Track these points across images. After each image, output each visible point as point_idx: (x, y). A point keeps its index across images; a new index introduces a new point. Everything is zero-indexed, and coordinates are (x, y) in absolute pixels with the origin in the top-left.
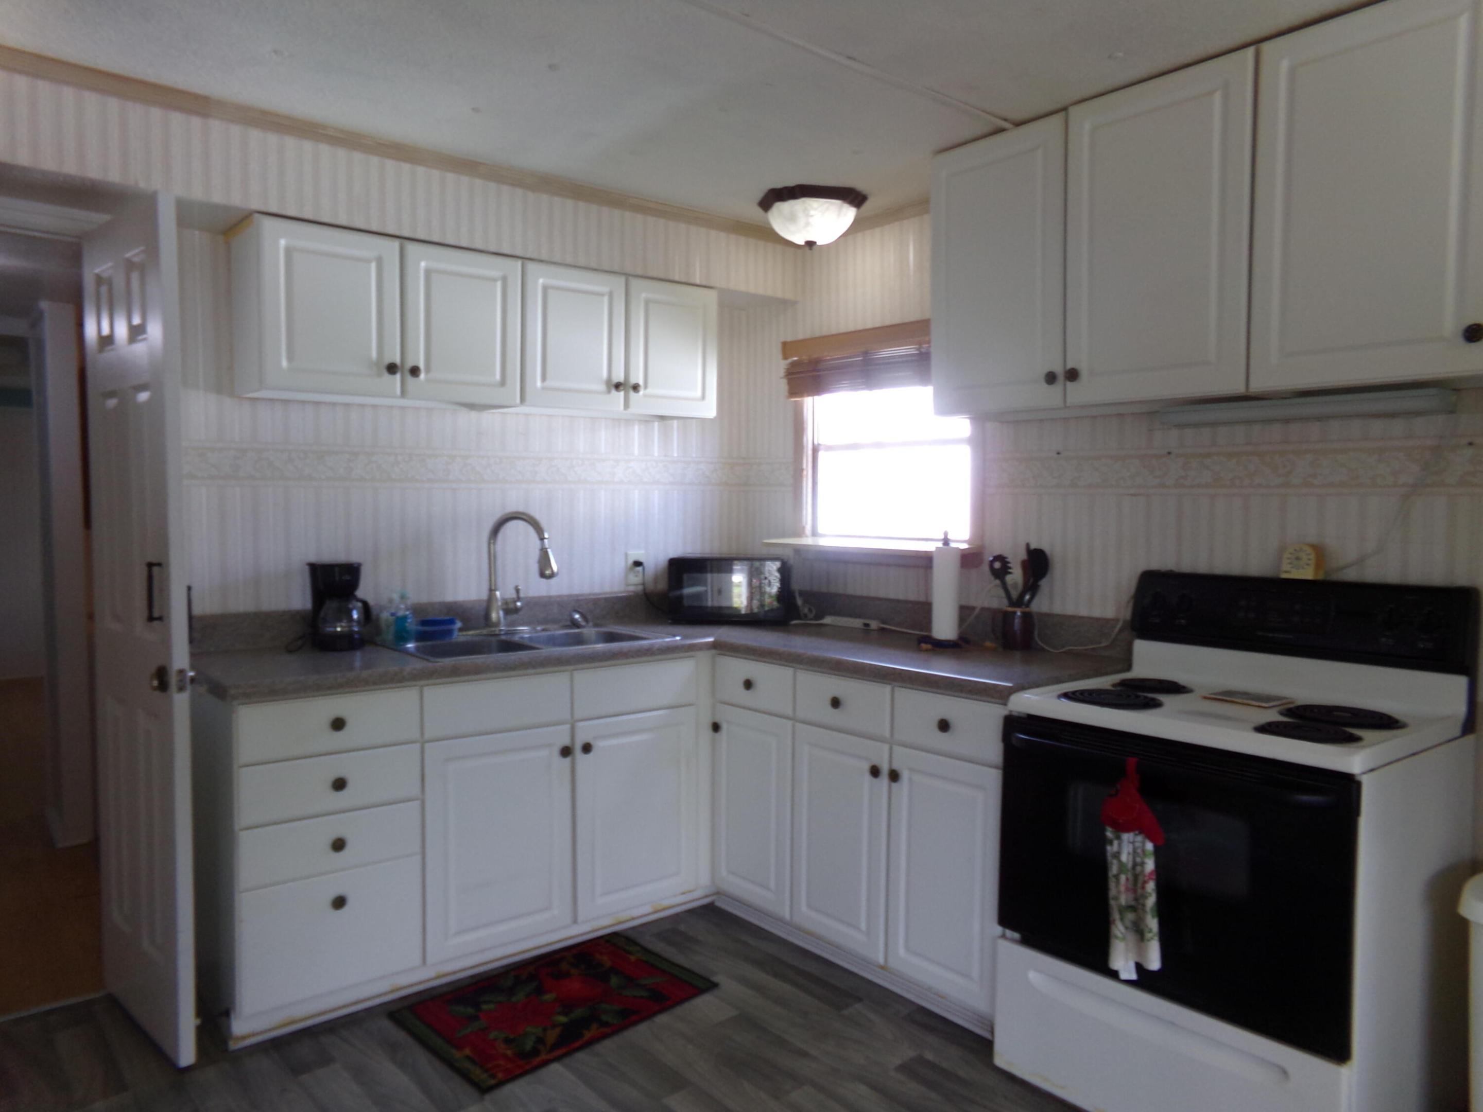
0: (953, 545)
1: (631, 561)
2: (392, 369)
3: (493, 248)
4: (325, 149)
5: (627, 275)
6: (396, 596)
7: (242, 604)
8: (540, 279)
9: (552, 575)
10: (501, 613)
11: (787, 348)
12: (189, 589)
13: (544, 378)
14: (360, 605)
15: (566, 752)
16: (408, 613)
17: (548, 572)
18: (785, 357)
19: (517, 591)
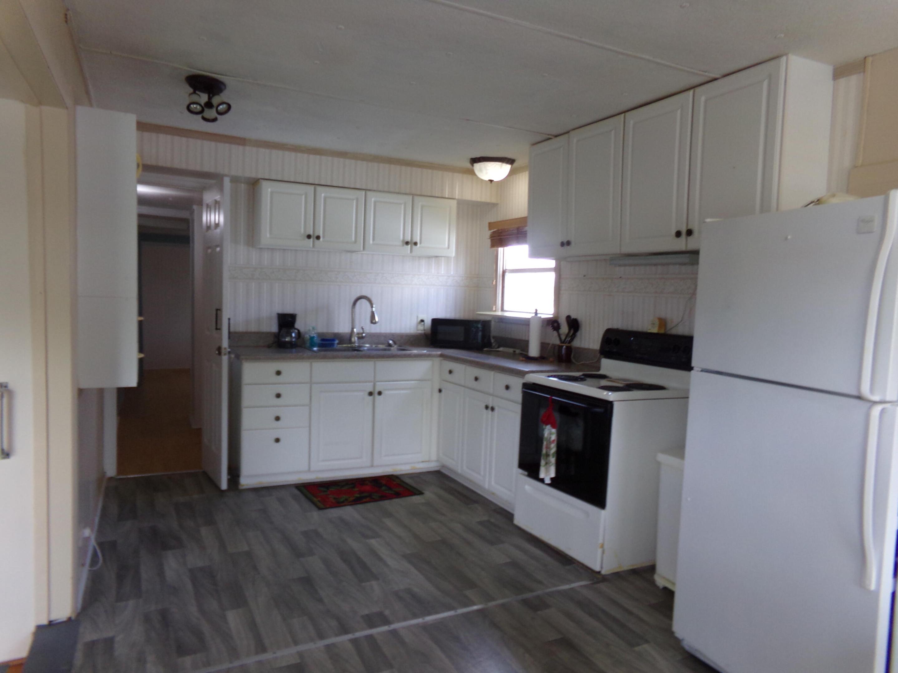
0: (539, 315)
1: (419, 319)
2: (309, 237)
3: (352, 186)
4: (287, 153)
5: (413, 195)
6: (311, 328)
7: (253, 328)
8: (373, 198)
9: (375, 323)
10: (356, 338)
11: (491, 225)
12: (229, 319)
13: (374, 240)
14: (296, 331)
15: (371, 394)
16: (315, 335)
17: (374, 321)
18: (490, 229)
19: (363, 329)
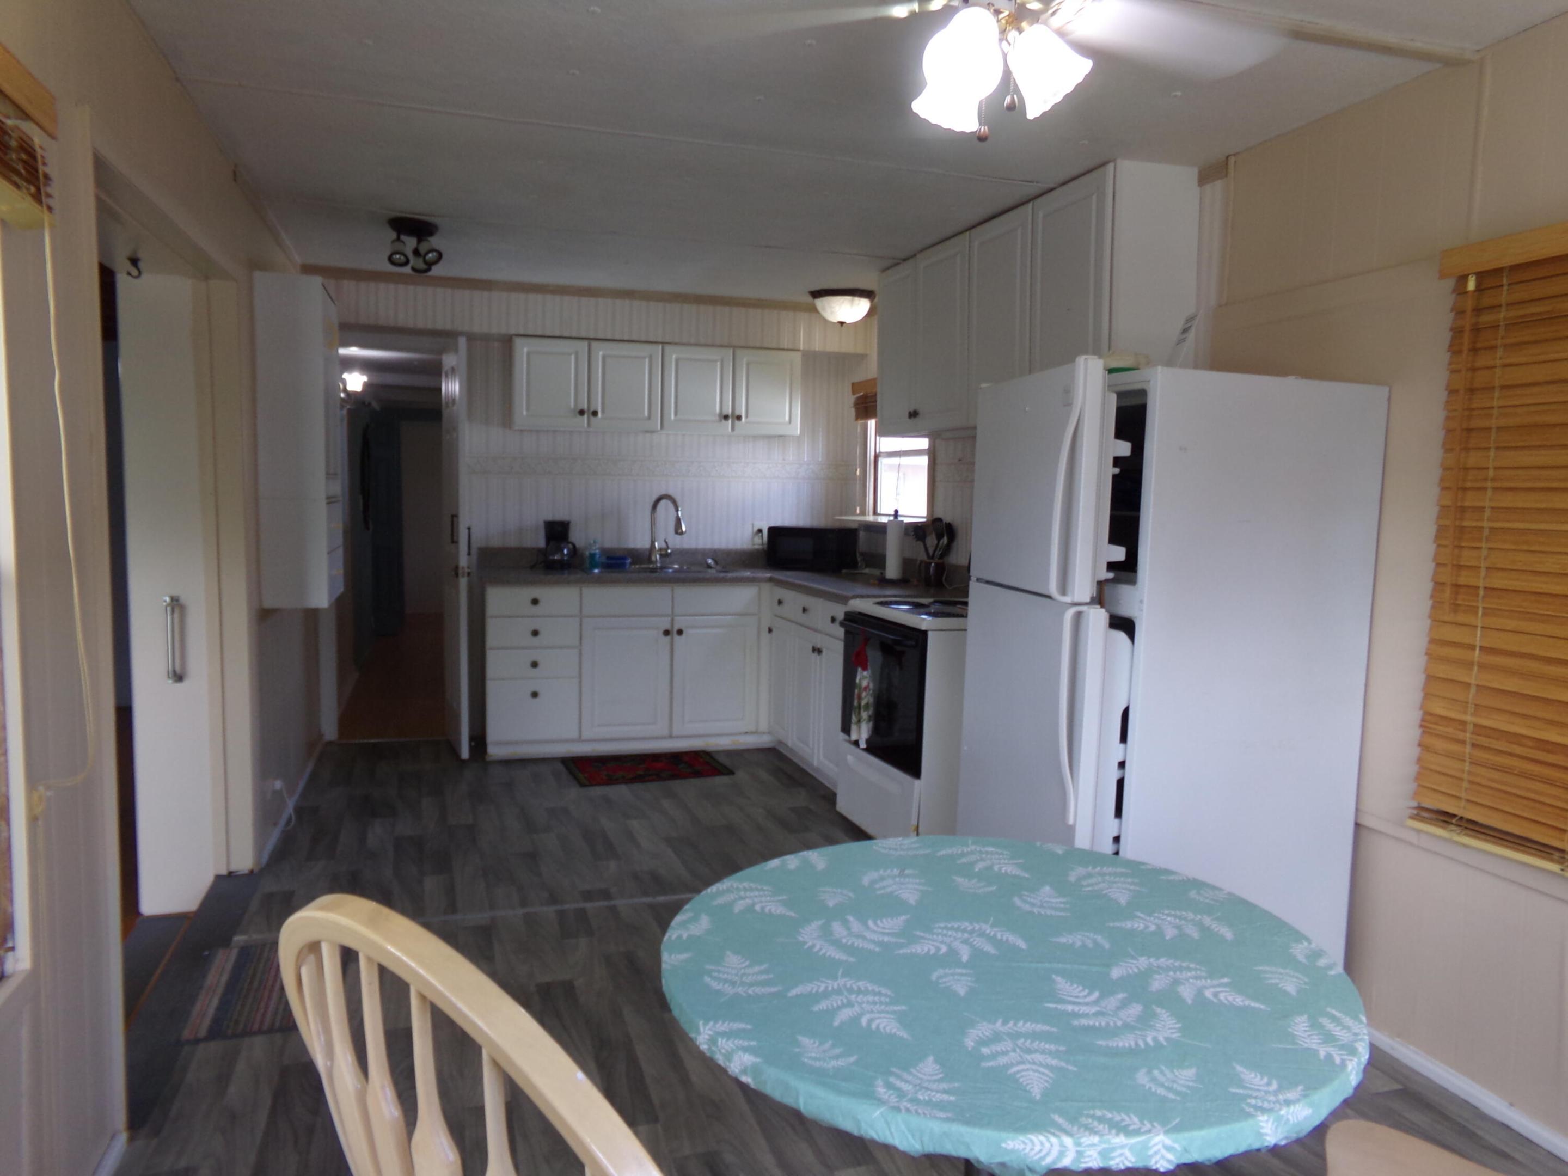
0: (900, 519)
1: (756, 529)
2: (582, 412)
3: (643, 339)
4: (549, 297)
5: (735, 347)
6: (592, 542)
7: (512, 542)
8: (673, 355)
9: (682, 533)
10: (658, 556)
11: (855, 387)
12: (469, 529)
13: (676, 414)
14: (571, 546)
15: (667, 633)
16: (597, 551)
17: (680, 531)
18: (854, 393)
19: (666, 543)
